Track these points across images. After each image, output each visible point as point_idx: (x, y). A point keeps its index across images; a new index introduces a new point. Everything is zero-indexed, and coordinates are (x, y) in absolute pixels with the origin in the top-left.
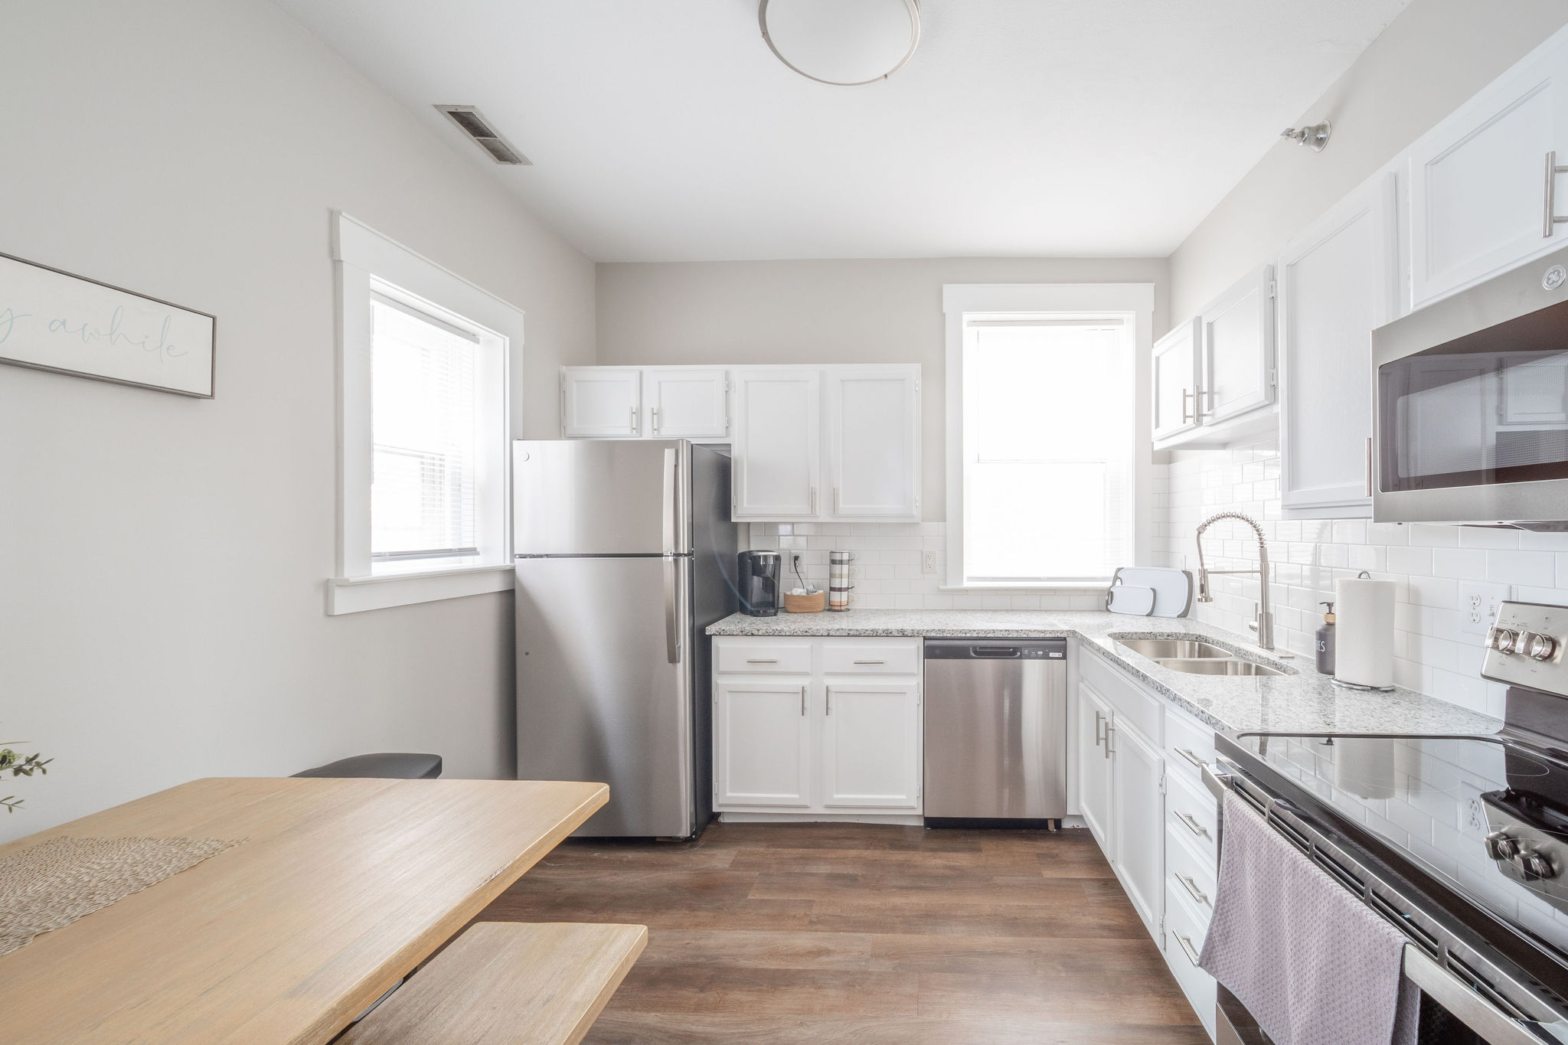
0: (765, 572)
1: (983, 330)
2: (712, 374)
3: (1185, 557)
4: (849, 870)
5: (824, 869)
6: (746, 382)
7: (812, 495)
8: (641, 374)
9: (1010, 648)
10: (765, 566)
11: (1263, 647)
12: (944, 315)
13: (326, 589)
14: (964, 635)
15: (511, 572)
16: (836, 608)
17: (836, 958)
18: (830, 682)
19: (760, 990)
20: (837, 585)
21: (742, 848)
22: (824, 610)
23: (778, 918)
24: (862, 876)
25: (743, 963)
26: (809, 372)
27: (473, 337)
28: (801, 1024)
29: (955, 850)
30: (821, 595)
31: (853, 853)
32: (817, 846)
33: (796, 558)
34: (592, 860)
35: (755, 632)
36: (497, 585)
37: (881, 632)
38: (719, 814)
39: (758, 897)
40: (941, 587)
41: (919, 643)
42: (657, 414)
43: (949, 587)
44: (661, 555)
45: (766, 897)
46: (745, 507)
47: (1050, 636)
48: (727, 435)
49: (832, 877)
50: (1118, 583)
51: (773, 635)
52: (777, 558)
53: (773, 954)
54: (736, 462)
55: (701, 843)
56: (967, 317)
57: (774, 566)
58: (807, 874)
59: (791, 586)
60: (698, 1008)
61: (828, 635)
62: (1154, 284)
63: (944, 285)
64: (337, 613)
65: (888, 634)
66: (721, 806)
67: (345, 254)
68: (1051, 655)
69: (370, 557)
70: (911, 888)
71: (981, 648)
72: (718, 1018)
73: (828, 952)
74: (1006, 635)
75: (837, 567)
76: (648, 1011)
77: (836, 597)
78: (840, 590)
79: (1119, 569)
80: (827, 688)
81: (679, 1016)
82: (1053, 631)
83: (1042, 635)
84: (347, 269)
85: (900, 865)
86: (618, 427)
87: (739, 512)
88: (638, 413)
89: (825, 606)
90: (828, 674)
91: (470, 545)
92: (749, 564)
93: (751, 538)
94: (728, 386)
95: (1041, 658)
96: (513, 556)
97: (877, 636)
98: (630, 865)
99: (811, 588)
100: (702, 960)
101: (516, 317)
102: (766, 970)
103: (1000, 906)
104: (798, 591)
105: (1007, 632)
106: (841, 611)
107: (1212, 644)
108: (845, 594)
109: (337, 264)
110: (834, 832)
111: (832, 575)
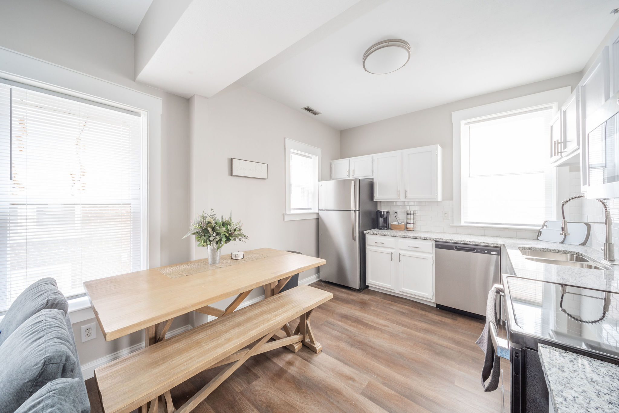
0: (384, 216)
1: (471, 125)
2: (368, 158)
3: (588, 216)
4: (404, 311)
5: (396, 308)
6: (378, 159)
7: (398, 192)
8: (349, 160)
9: (472, 248)
10: (384, 214)
11: (606, 259)
12: (452, 124)
13: (284, 215)
14: (451, 241)
15: (318, 214)
16: (409, 229)
17: (390, 329)
18: (401, 252)
19: (366, 328)
20: (409, 222)
21: (373, 297)
22: (404, 230)
23: (377, 315)
24: (407, 313)
25: (364, 321)
26: (398, 153)
27: (311, 158)
28: (375, 338)
29: (446, 317)
30: (403, 225)
31: (407, 307)
32: (394, 302)
33: (396, 213)
34: (335, 289)
35: (377, 234)
36: (315, 217)
37: (418, 237)
38: (368, 286)
39: (373, 308)
40: (451, 225)
41: (434, 242)
42: (354, 171)
43: (455, 225)
44: (351, 210)
45: (376, 309)
46: (377, 197)
47: (491, 245)
48: (372, 175)
49: (397, 311)
50: (545, 227)
51: (383, 235)
52: (388, 212)
53: (372, 322)
54: (375, 183)
55: (362, 292)
56: (463, 123)
57: (387, 215)
58: (389, 308)
59: (392, 221)
60: (350, 325)
61: (400, 237)
62: (571, 86)
63: (452, 113)
64: (285, 220)
65: (421, 238)
66: (368, 283)
67: (286, 147)
68: (492, 253)
69: (290, 209)
70: (423, 322)
71: (459, 247)
72: (354, 329)
73: (388, 327)
74: (469, 243)
75: (409, 216)
76: (339, 322)
77: (408, 226)
78: (410, 223)
79: (546, 221)
80: (400, 253)
81: (346, 325)
82: (493, 243)
83: (487, 245)
84: (287, 149)
85: (422, 315)
86: (344, 176)
87: (376, 198)
88: (349, 171)
89: (405, 229)
90: (400, 249)
91: (311, 207)
92: (379, 214)
93: (382, 206)
94: (373, 161)
95: (486, 254)
96: (319, 210)
97: (417, 239)
98: (343, 292)
99: (400, 222)
100: (354, 317)
101: (319, 151)
102: (370, 324)
103: (456, 337)
104: (395, 223)
105: (470, 242)
106: (410, 230)
107: (584, 257)
108: (412, 225)
109: (285, 148)
110: (403, 300)
111: (407, 219)
